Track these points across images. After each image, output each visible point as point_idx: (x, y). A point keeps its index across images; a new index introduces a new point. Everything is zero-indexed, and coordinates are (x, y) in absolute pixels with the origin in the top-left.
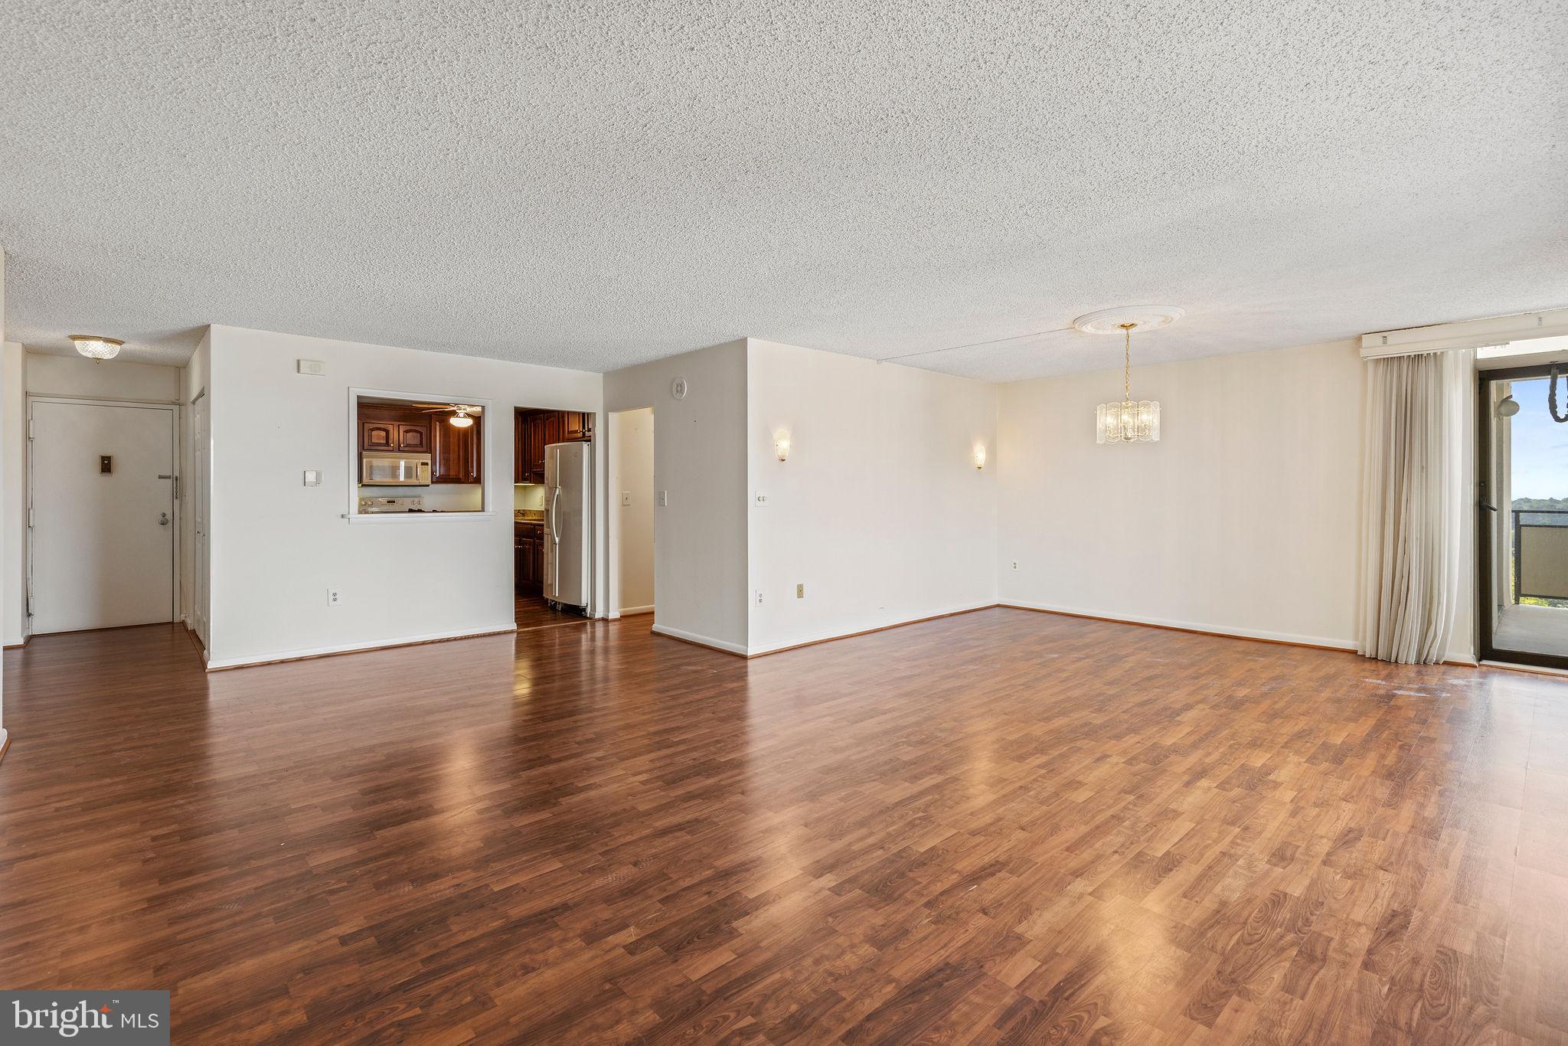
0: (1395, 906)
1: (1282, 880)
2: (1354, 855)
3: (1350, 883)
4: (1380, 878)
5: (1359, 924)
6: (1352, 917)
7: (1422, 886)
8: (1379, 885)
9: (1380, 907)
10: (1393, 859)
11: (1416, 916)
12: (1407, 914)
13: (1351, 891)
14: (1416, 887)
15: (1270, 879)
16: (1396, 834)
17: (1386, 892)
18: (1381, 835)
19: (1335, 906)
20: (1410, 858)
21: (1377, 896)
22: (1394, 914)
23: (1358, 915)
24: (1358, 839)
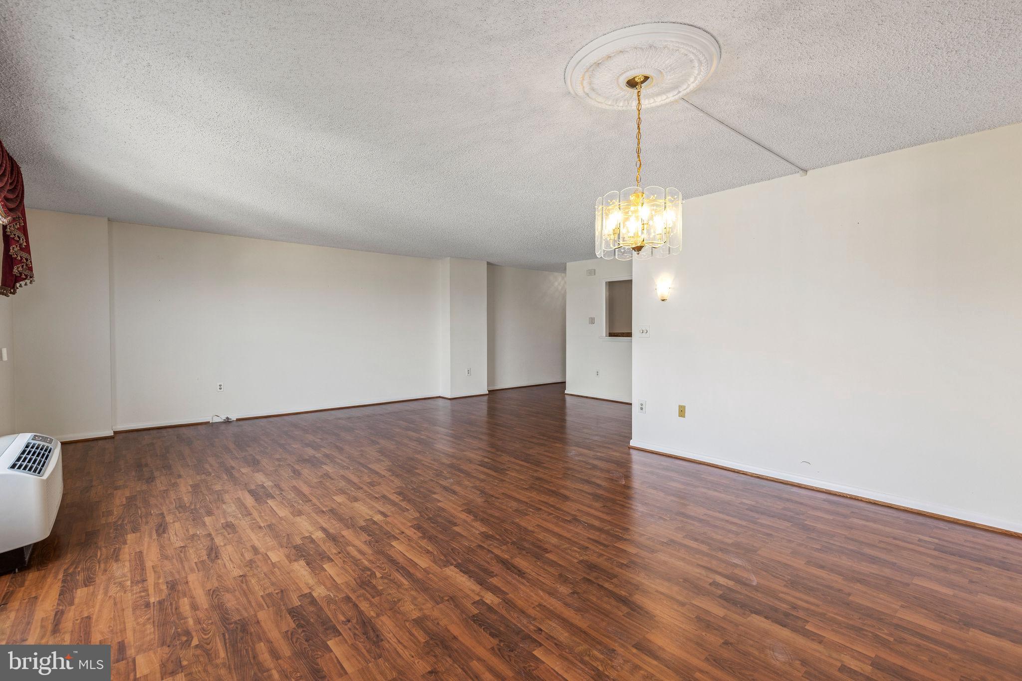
0: (165, 535)
1: (217, 520)
2: (201, 546)
3: (191, 533)
4: (181, 542)
5: (174, 522)
6: (179, 522)
7: (160, 550)
8: (179, 539)
9: (171, 532)
10: (182, 555)
11: (155, 536)
12: (159, 535)
13: (187, 530)
14: (162, 547)
15: (221, 517)
16: (192, 570)
17: (173, 538)
18: (199, 565)
19: (188, 522)
20: (175, 561)
21: (176, 534)
22: (164, 532)
23: (177, 525)
24: (209, 555)
